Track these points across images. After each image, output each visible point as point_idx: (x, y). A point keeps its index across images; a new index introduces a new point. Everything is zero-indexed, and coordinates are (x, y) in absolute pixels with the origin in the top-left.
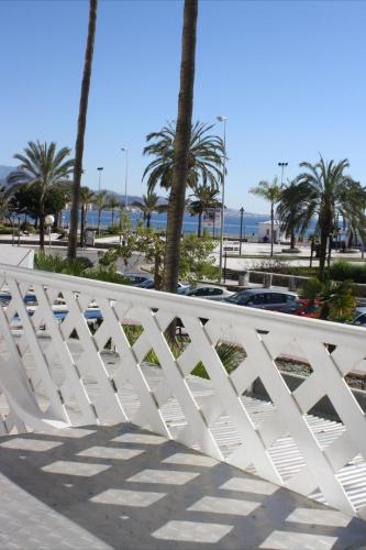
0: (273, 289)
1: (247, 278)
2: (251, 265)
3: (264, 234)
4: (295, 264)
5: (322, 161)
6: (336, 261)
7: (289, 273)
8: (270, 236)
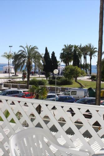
0: (12, 89)
1: (3, 86)
2: (3, 82)
3: (5, 70)
4: (18, 80)
5: (27, 46)
6: (32, 79)
7: (17, 83)
8: (7, 71)
